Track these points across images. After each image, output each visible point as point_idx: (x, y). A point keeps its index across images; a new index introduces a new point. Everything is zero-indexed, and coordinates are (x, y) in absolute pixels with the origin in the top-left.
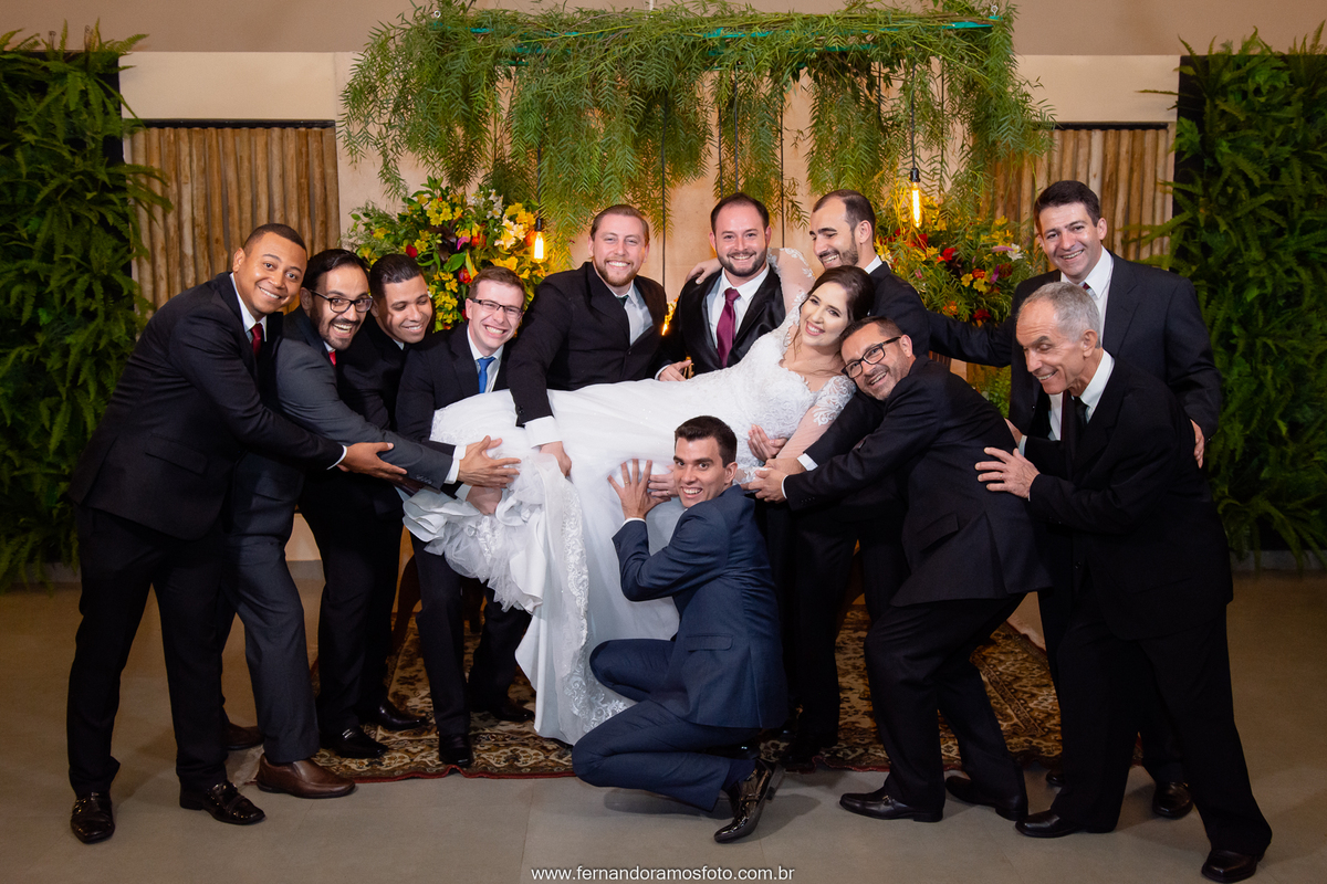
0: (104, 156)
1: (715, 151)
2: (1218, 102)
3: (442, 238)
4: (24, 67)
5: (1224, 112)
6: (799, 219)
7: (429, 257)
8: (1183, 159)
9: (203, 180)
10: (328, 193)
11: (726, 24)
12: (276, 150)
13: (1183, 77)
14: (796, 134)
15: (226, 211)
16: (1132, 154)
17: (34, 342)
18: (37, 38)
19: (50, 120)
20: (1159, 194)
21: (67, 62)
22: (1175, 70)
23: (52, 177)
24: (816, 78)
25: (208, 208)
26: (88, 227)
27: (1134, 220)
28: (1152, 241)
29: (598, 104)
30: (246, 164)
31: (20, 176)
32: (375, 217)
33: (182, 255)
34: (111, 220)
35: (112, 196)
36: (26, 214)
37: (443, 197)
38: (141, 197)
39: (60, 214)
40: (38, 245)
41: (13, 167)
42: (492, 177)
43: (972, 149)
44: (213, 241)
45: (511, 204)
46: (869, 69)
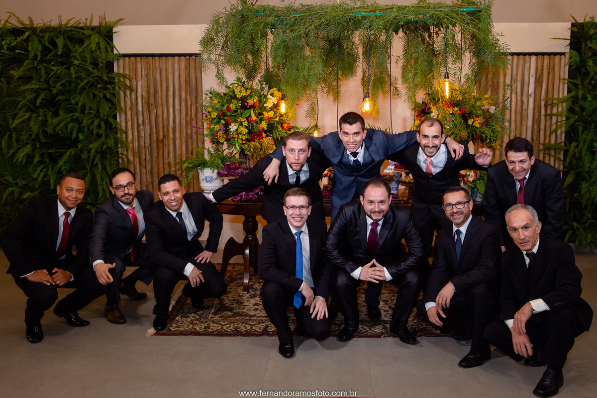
0: (106, 69)
1: (361, 65)
2: (588, 43)
3: (241, 103)
4: (75, 33)
5: (590, 48)
6: (398, 95)
7: (236, 111)
8: (572, 68)
9: (146, 79)
10: (198, 84)
11: (364, 10)
12: (176, 66)
13: (572, 32)
14: (397, 58)
15: (156, 92)
16: (549, 66)
17: (77, 147)
18: (80, 21)
19: (85, 55)
20: (561, 84)
21: (92, 30)
22: (568, 29)
23: (85, 78)
24: (406, 33)
25: (148, 91)
26: (99, 99)
27: (550, 96)
28: (558, 105)
29: (308, 45)
30: (164, 72)
31: (72, 78)
32: (214, 94)
33: (137, 111)
34: (108, 96)
35: (109, 86)
36: (74, 94)
37: (243, 86)
38: (121, 86)
39: (88, 94)
40: (79, 106)
41: (70, 74)
42: (264, 77)
43: (474, 64)
44: (150, 105)
45: (272, 88)
46: (429, 29)
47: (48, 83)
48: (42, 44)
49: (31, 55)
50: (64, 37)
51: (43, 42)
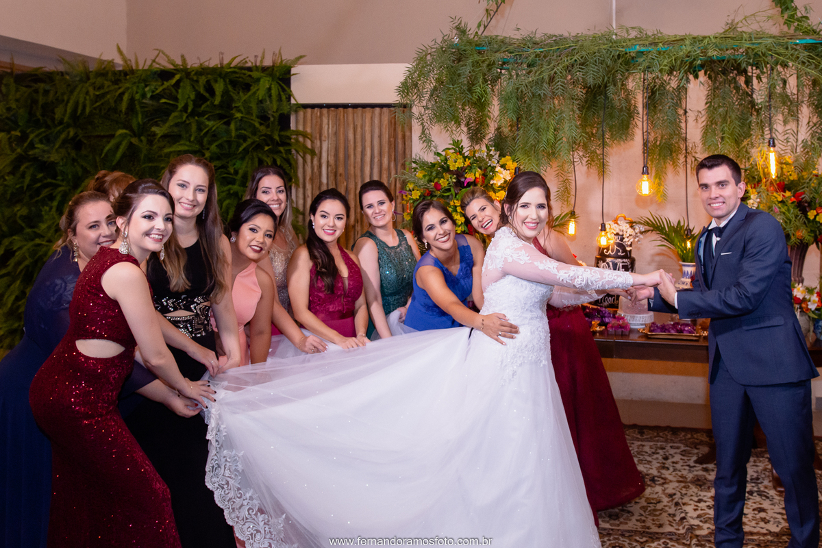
0: (279, 125)
1: (640, 124)
3: (456, 178)
4: (239, 76)
7: (448, 190)
9: (334, 139)
10: (406, 147)
11: (641, 43)
12: (376, 121)
14: (696, 113)
15: (347, 157)
18: (247, 60)
19: (251, 105)
21: (262, 72)
23: (249, 138)
24: (710, 77)
25: (336, 155)
29: (554, 94)
30: (359, 129)
31: (231, 137)
32: (419, 163)
33: (320, 182)
35: (282, 149)
36: (235, 158)
37: (460, 152)
38: (298, 149)
39: (252, 159)
40: (239, 176)
41: (228, 132)
42: (494, 140)
43: (815, 125)
44: (338, 175)
45: (504, 157)
46: (745, 71)
47: (201, 143)
48: (196, 90)
49: (181, 105)
50: (225, 81)
51: (197, 88)
